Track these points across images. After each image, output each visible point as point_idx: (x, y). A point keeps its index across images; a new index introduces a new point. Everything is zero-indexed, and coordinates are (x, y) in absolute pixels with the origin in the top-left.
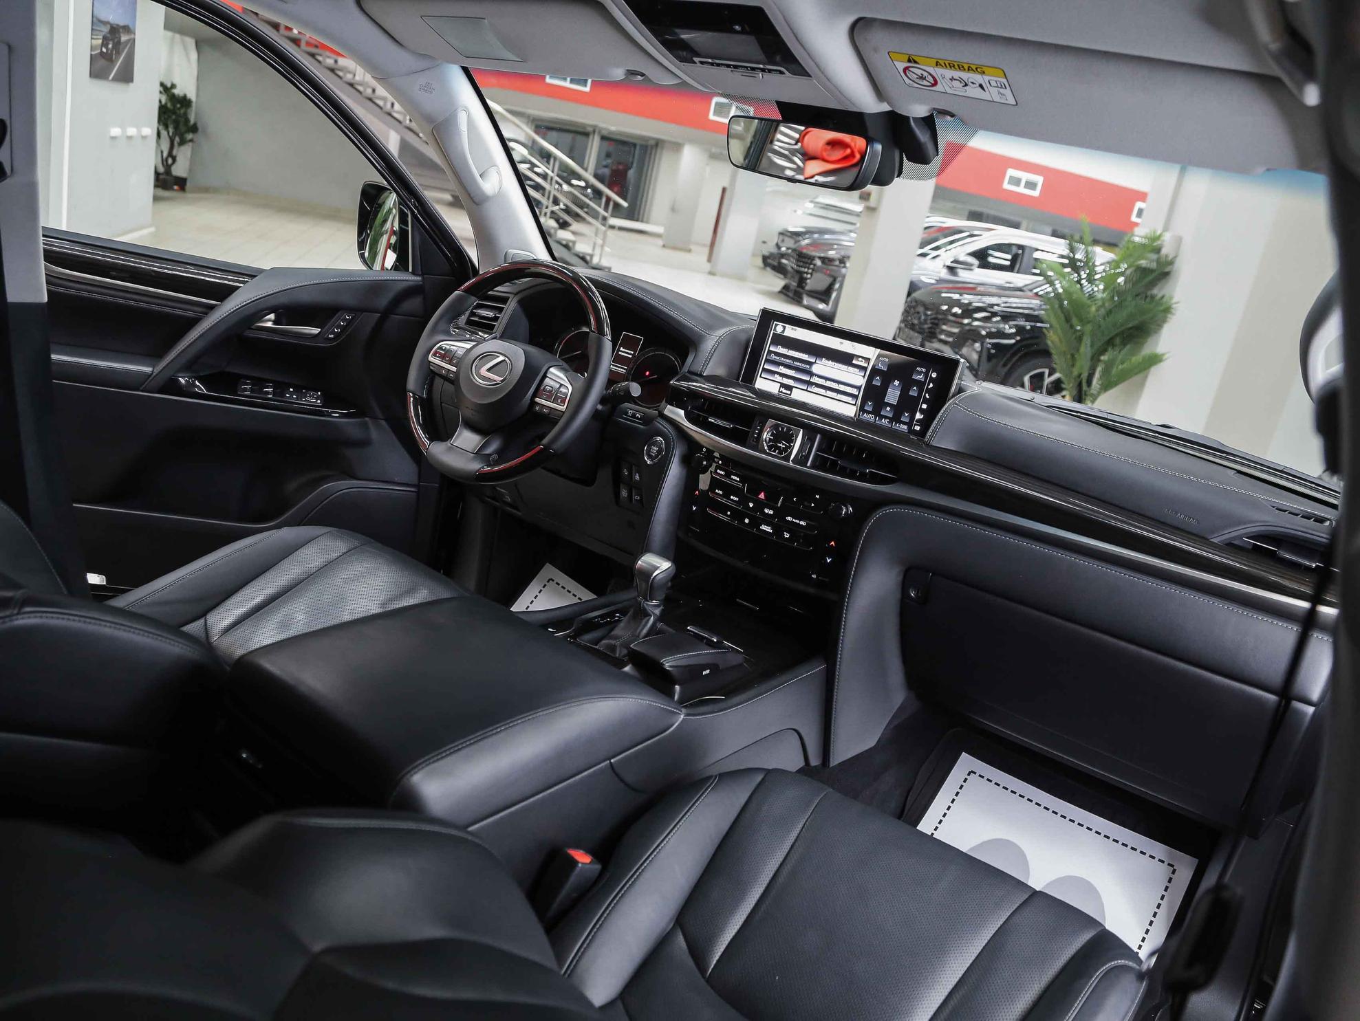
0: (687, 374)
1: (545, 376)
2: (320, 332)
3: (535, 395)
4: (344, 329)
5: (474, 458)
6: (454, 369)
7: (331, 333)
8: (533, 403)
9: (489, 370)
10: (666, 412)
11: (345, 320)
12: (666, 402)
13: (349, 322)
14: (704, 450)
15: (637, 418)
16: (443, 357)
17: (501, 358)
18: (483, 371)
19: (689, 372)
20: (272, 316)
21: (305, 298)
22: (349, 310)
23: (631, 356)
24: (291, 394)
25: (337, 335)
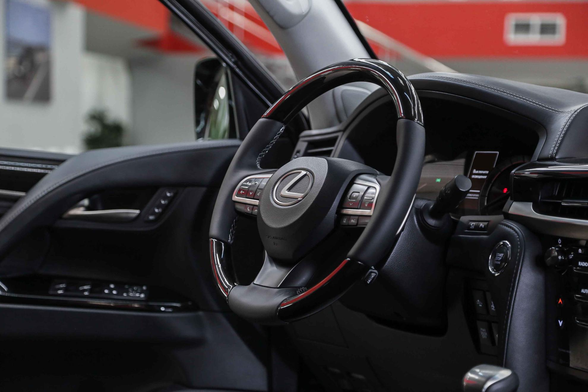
0: (538, 162)
1: (352, 183)
2: (139, 215)
3: (341, 206)
4: (165, 208)
5: (278, 292)
6: (256, 202)
7: (152, 214)
8: (340, 215)
9: (289, 189)
10: (512, 211)
11: (166, 198)
12: (511, 199)
13: (171, 200)
14: (560, 241)
15: (481, 229)
16: (246, 193)
17: (304, 173)
18: (285, 192)
19: (538, 160)
20: (86, 202)
21: (120, 177)
22: (170, 186)
23: (485, 177)
24: (111, 290)
25: (159, 216)
